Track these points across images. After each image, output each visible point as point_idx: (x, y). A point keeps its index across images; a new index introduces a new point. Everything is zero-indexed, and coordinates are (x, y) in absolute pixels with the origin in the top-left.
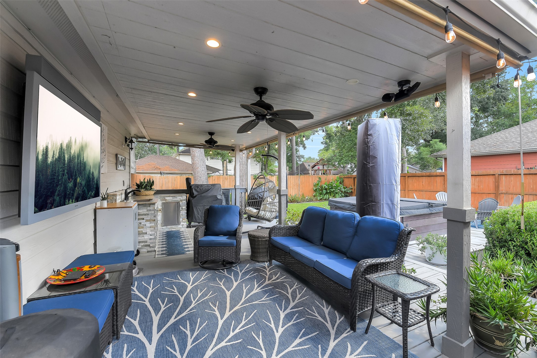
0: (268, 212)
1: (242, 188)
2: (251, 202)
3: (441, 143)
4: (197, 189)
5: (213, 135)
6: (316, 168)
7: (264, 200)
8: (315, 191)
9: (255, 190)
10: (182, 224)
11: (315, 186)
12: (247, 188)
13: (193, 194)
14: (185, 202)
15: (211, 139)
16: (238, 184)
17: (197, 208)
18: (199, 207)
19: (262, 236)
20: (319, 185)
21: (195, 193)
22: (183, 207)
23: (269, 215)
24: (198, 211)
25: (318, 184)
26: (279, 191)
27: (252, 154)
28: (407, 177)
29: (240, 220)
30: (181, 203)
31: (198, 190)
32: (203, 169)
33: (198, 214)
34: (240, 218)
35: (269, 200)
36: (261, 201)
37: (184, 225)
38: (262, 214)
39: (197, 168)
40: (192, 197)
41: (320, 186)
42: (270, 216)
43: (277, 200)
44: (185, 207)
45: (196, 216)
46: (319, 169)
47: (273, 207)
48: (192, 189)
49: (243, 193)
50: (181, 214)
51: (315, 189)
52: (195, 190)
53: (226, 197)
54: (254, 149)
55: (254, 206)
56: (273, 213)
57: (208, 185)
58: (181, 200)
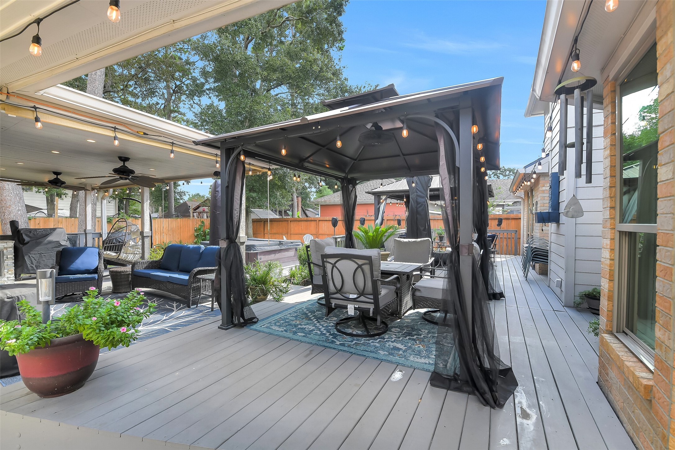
0: (130, 255)
1: (94, 232)
2: (109, 246)
3: (329, 190)
4: (29, 234)
5: (59, 175)
6: (201, 209)
7: (125, 244)
8: (197, 237)
9: (114, 235)
10: (6, 276)
11: (196, 231)
12: (102, 233)
13: (24, 240)
14: (12, 250)
15: (57, 178)
16: (89, 227)
17: (29, 257)
18: (34, 256)
19: (125, 271)
20: (202, 230)
21: (27, 239)
22: (9, 256)
23: (131, 257)
24: (31, 260)
25: (200, 229)
26: (142, 233)
27: (108, 194)
28: (289, 222)
29: (99, 260)
30: (5, 251)
31: (31, 235)
32: (20, 208)
33: (32, 263)
34: (99, 258)
35: (132, 243)
36: (122, 246)
37: (10, 277)
38: (124, 257)
39: (7, 207)
40: (22, 244)
41: (202, 232)
42: (133, 258)
43: (140, 243)
44: (11, 256)
45: (29, 266)
46: (204, 211)
47: (137, 250)
48: (22, 234)
49: (96, 239)
50: (5, 264)
51: (196, 234)
52: (27, 235)
53: (72, 243)
54: (111, 190)
55: (113, 250)
56: (137, 255)
57: (45, 230)
58: (6, 248)
